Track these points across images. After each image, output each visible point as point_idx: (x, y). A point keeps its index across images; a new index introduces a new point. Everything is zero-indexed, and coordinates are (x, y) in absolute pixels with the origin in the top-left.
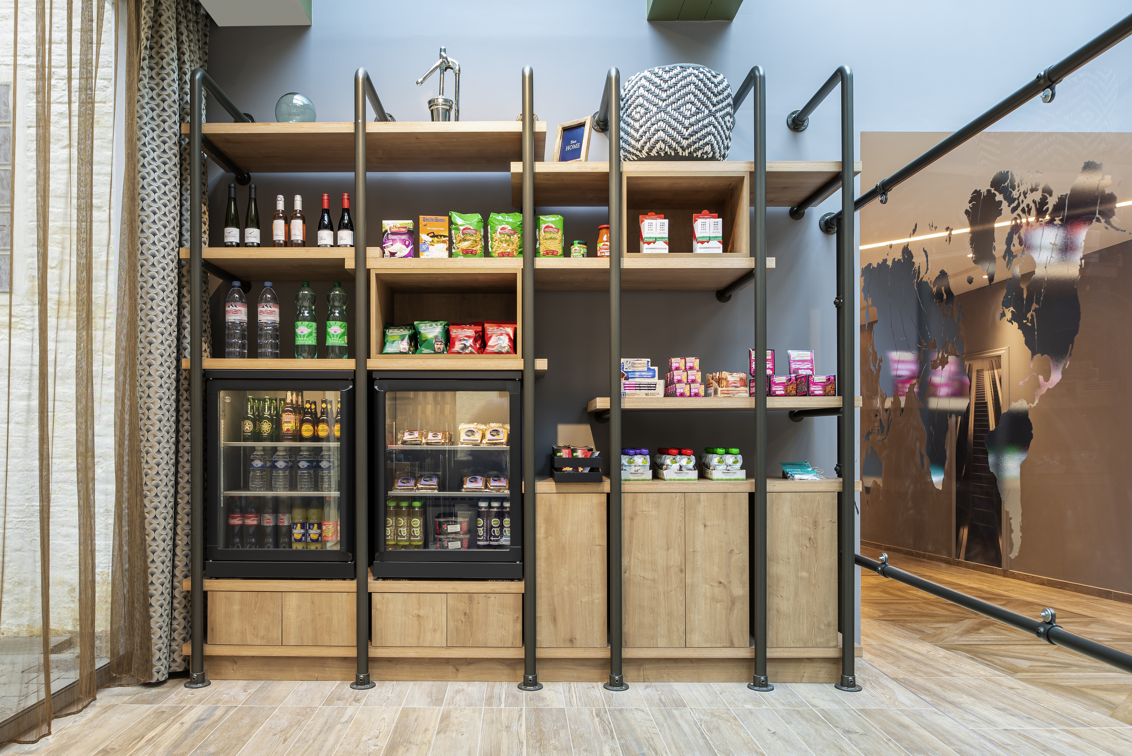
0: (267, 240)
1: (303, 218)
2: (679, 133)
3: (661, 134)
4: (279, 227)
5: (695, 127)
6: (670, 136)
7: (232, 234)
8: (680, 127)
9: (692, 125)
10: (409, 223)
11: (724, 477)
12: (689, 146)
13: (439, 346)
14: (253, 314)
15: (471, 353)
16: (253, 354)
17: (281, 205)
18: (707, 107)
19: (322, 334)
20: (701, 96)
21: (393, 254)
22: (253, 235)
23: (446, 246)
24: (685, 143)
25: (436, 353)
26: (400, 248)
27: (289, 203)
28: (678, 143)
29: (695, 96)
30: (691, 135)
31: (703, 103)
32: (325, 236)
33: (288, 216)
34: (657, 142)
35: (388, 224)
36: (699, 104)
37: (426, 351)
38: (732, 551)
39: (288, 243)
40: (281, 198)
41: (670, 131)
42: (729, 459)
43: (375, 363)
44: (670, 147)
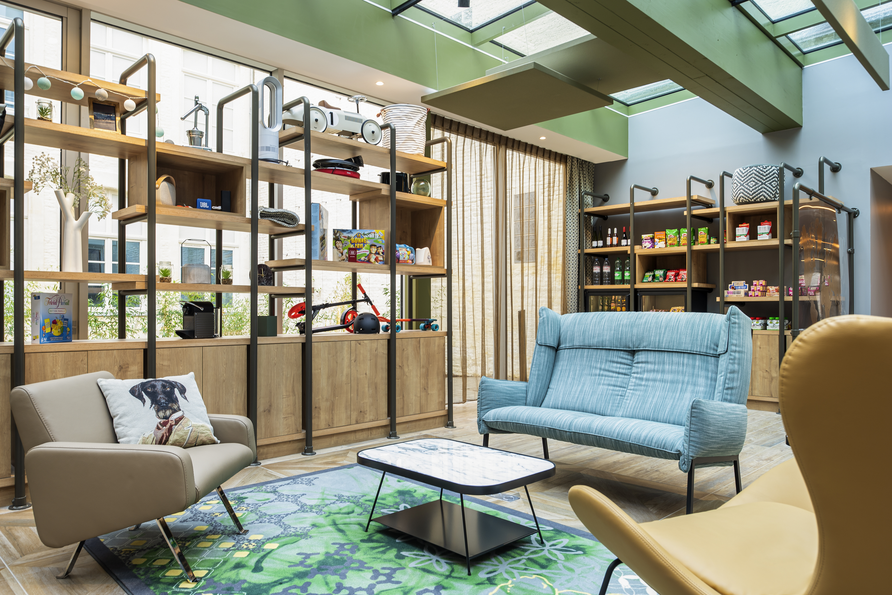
0: (605, 245)
1: (617, 236)
2: (748, 193)
3: (741, 194)
4: (609, 239)
5: (755, 191)
6: (745, 195)
7: (595, 244)
8: (748, 191)
9: (753, 190)
10: (651, 235)
11: (772, 329)
12: (753, 198)
13: (661, 279)
14: (602, 269)
15: (672, 281)
16: (602, 284)
17: (609, 232)
18: (760, 182)
19: (623, 275)
20: (757, 178)
21: (645, 247)
22: (600, 243)
23: (664, 242)
24: (751, 197)
25: (660, 282)
26: (648, 244)
27: (612, 231)
28: (749, 197)
29: (755, 178)
30: (753, 194)
31: (758, 180)
32: (624, 242)
33: (612, 236)
34: (740, 197)
35: (644, 236)
36: (756, 181)
37: (656, 281)
38: (771, 359)
39: (612, 245)
40: (609, 229)
41: (745, 193)
42: (775, 322)
43: (639, 286)
44: (745, 199)
